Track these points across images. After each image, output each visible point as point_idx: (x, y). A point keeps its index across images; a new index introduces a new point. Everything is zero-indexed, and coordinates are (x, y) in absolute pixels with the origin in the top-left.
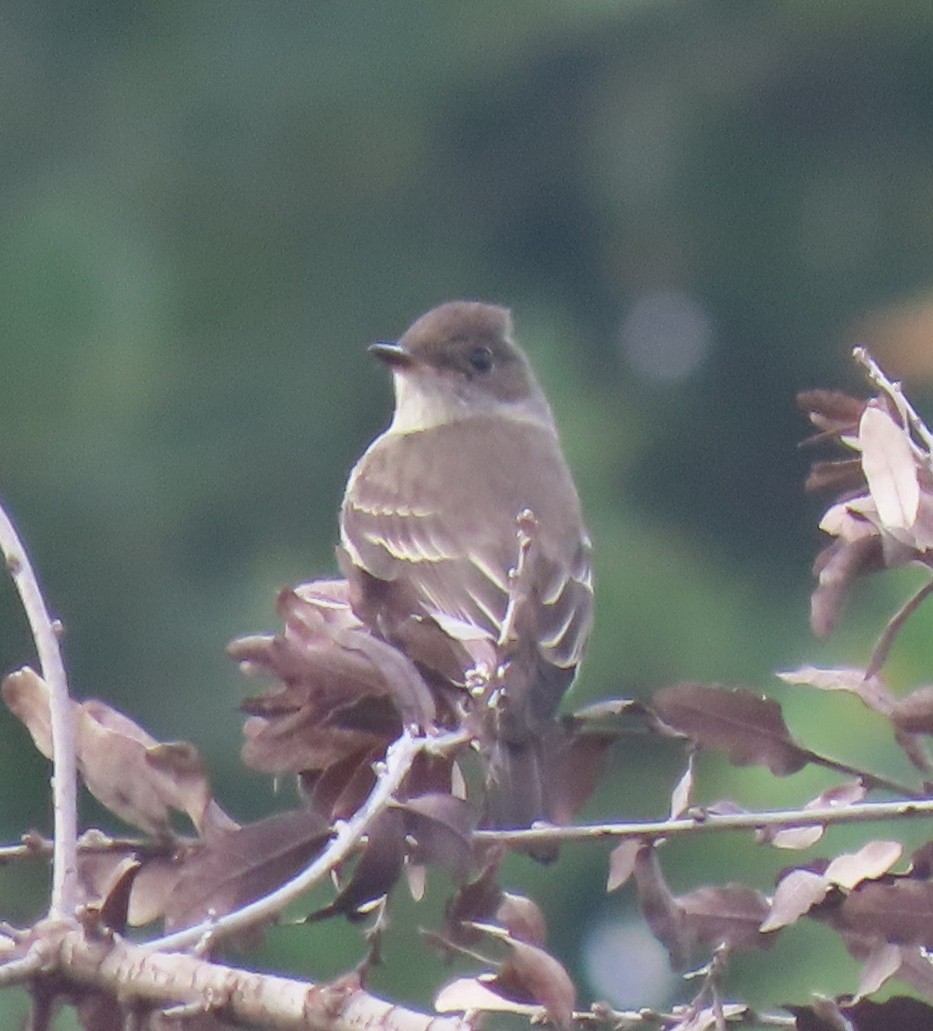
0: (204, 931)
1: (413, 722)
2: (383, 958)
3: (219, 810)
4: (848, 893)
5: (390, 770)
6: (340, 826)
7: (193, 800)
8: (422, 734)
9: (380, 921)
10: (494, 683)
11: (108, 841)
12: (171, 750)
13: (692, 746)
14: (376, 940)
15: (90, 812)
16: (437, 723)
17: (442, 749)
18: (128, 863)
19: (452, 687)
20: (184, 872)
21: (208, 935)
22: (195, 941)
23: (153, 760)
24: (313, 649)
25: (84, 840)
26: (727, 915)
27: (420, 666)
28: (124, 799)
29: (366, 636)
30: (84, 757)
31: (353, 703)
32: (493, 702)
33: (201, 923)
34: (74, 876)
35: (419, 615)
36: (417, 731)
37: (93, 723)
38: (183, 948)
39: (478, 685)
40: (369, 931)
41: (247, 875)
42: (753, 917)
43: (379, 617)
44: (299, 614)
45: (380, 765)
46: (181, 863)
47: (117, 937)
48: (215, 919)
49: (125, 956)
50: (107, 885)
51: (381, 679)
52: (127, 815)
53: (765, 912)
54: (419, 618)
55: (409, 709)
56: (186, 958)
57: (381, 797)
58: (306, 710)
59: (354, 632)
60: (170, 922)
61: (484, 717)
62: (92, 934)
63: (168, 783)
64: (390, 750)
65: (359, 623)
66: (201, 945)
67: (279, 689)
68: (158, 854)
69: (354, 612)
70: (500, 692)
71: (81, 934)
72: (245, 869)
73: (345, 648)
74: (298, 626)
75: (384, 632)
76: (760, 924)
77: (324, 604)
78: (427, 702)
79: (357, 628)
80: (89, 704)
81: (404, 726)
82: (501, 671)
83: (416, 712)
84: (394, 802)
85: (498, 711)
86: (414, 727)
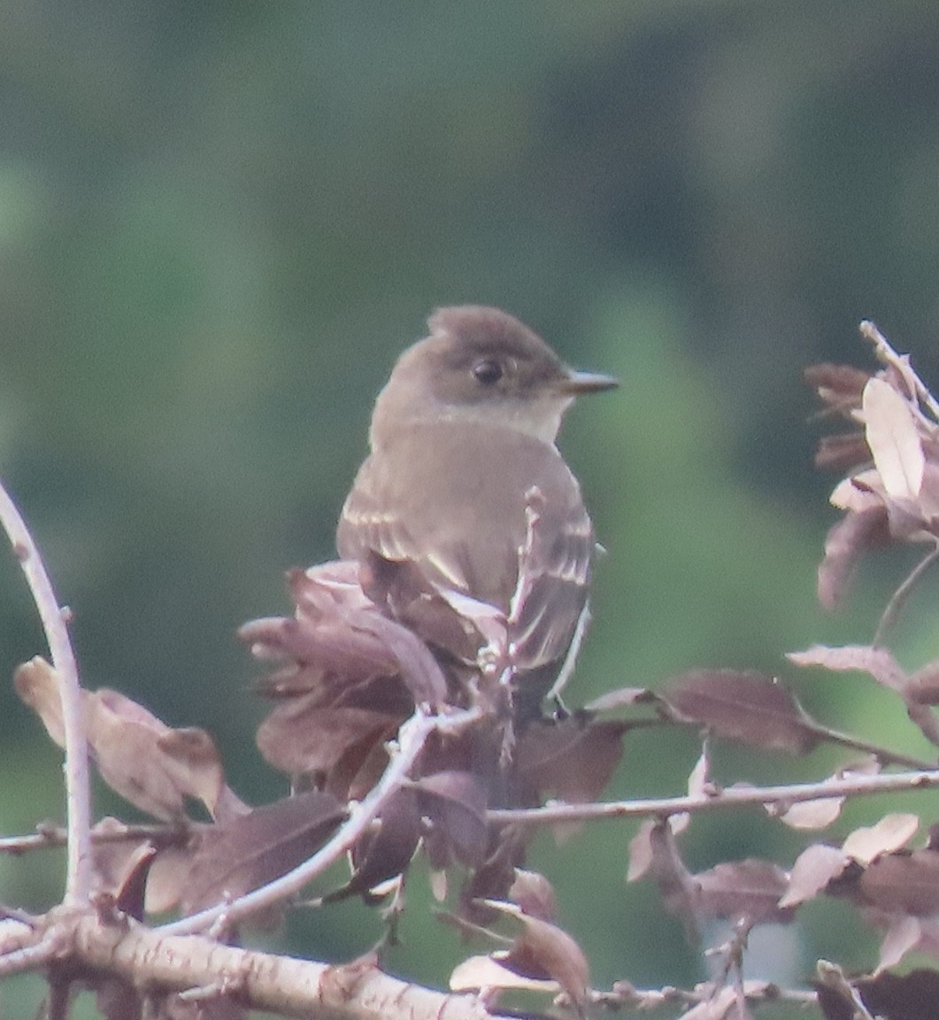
0: (219, 913)
1: (424, 700)
2: (400, 937)
3: (234, 796)
4: (866, 867)
5: (403, 749)
6: (353, 806)
7: (207, 786)
8: (434, 713)
9: (396, 902)
10: (506, 660)
11: (123, 828)
12: (184, 737)
13: (705, 731)
14: (393, 920)
15: (104, 800)
16: (450, 701)
17: (454, 727)
18: (144, 850)
19: (464, 666)
20: (198, 857)
21: (222, 917)
22: (210, 924)
23: (166, 747)
24: (324, 630)
25: (100, 829)
26: (746, 890)
27: (431, 645)
28: (138, 786)
29: (376, 617)
30: (97, 745)
31: (364, 684)
32: (505, 679)
33: (215, 906)
34: (88, 862)
35: (429, 593)
36: (429, 710)
37: (105, 712)
38: (197, 932)
39: (490, 663)
40: (385, 911)
41: (261, 858)
42: (771, 892)
43: (389, 596)
44: (309, 596)
45: (392, 744)
46: (196, 848)
47: (132, 922)
48: (229, 902)
49: (140, 940)
50: (123, 874)
51: (393, 660)
52: (142, 803)
53: (783, 887)
54: (429, 597)
55: (422, 689)
56: (201, 940)
57: (394, 777)
58: (320, 691)
59: (365, 612)
60: (187, 906)
61: (496, 695)
62: (107, 919)
63: (182, 771)
64: (402, 729)
65: (369, 603)
66: (216, 928)
67: (290, 672)
68: (173, 842)
69: (365, 593)
70: (511, 669)
71: (96, 919)
72: (260, 851)
73: (356, 629)
74: (309, 608)
75: (394, 611)
76: (778, 899)
77: (333, 584)
78: (439, 682)
79: (368, 609)
80: (101, 693)
81: (417, 706)
82: (513, 649)
83: (427, 690)
84: (407, 782)
85: (511, 689)
86: (426, 706)
